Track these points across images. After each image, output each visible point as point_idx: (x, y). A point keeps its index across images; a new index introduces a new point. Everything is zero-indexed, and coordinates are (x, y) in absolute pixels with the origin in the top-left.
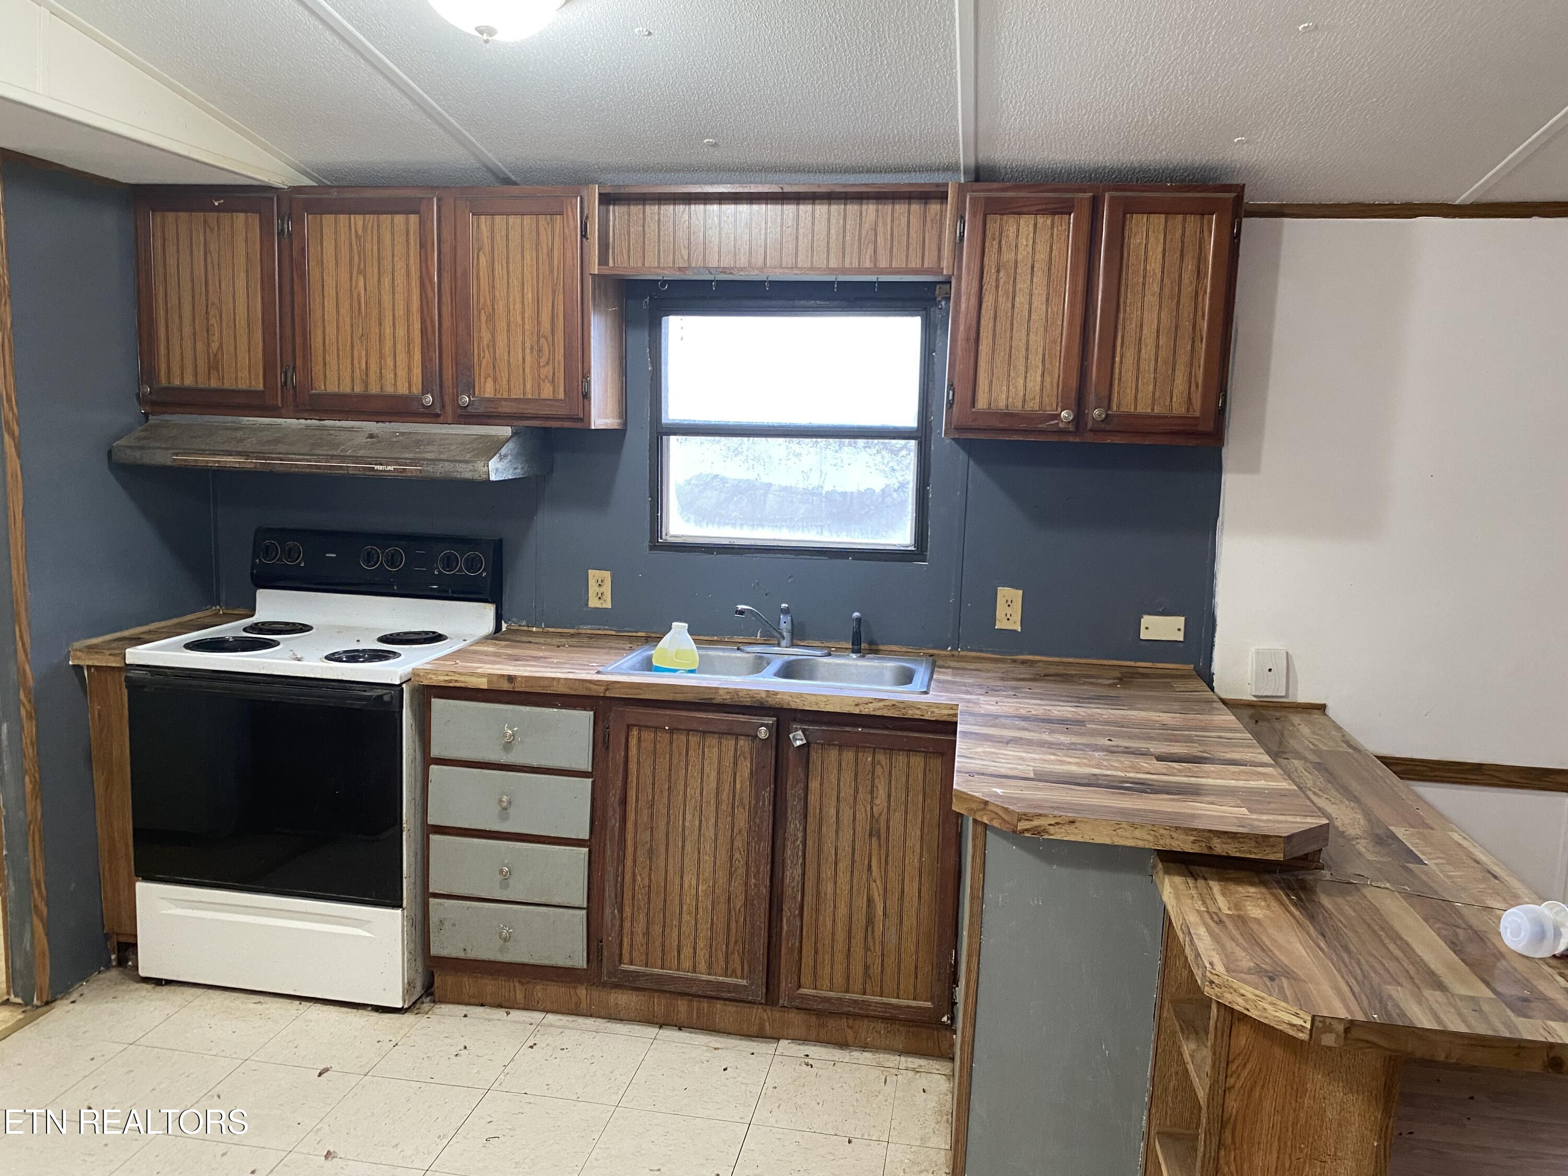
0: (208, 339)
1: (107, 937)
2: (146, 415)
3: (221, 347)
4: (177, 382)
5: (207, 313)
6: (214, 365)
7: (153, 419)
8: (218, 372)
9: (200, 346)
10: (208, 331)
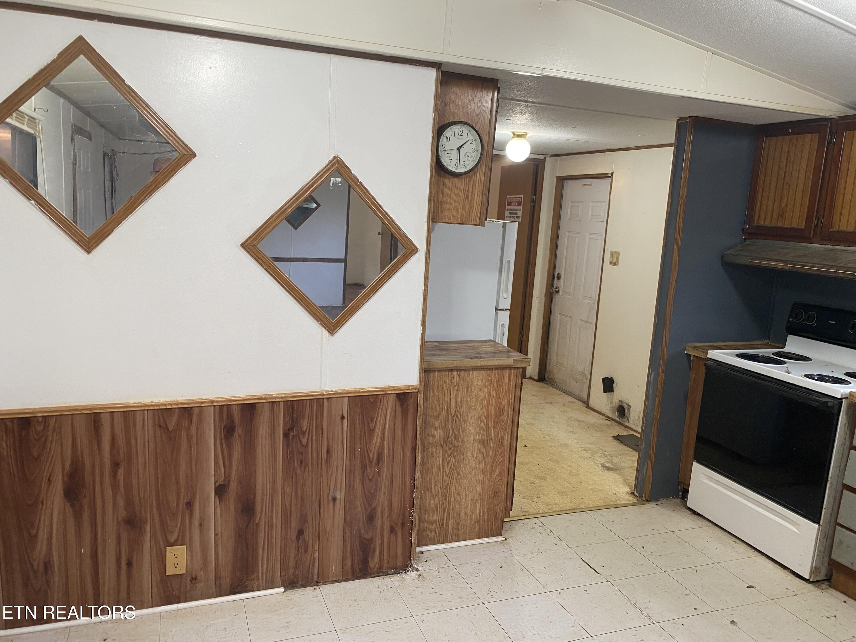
0: (781, 201)
1: (679, 483)
2: (745, 239)
3: (787, 205)
4: (762, 223)
5: (783, 188)
6: (782, 215)
7: (748, 242)
8: (783, 218)
9: (776, 204)
10: (781, 197)
